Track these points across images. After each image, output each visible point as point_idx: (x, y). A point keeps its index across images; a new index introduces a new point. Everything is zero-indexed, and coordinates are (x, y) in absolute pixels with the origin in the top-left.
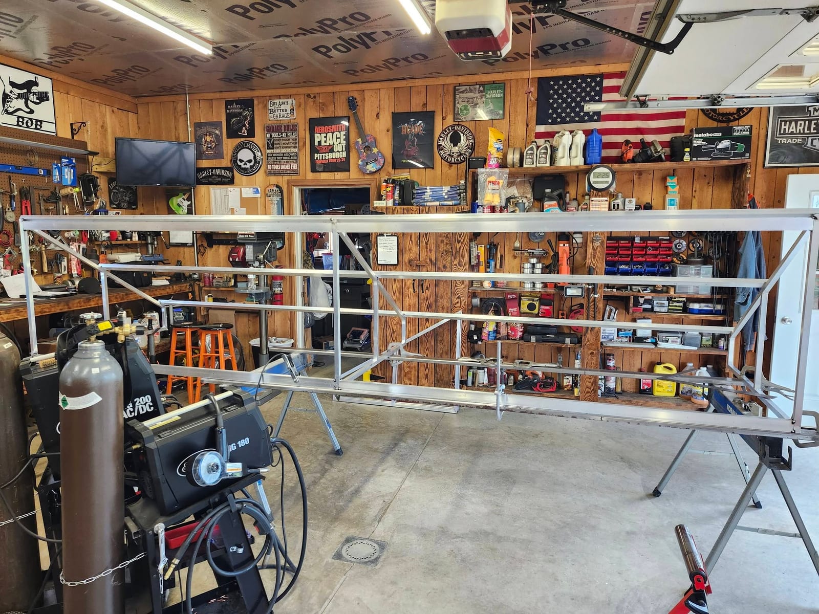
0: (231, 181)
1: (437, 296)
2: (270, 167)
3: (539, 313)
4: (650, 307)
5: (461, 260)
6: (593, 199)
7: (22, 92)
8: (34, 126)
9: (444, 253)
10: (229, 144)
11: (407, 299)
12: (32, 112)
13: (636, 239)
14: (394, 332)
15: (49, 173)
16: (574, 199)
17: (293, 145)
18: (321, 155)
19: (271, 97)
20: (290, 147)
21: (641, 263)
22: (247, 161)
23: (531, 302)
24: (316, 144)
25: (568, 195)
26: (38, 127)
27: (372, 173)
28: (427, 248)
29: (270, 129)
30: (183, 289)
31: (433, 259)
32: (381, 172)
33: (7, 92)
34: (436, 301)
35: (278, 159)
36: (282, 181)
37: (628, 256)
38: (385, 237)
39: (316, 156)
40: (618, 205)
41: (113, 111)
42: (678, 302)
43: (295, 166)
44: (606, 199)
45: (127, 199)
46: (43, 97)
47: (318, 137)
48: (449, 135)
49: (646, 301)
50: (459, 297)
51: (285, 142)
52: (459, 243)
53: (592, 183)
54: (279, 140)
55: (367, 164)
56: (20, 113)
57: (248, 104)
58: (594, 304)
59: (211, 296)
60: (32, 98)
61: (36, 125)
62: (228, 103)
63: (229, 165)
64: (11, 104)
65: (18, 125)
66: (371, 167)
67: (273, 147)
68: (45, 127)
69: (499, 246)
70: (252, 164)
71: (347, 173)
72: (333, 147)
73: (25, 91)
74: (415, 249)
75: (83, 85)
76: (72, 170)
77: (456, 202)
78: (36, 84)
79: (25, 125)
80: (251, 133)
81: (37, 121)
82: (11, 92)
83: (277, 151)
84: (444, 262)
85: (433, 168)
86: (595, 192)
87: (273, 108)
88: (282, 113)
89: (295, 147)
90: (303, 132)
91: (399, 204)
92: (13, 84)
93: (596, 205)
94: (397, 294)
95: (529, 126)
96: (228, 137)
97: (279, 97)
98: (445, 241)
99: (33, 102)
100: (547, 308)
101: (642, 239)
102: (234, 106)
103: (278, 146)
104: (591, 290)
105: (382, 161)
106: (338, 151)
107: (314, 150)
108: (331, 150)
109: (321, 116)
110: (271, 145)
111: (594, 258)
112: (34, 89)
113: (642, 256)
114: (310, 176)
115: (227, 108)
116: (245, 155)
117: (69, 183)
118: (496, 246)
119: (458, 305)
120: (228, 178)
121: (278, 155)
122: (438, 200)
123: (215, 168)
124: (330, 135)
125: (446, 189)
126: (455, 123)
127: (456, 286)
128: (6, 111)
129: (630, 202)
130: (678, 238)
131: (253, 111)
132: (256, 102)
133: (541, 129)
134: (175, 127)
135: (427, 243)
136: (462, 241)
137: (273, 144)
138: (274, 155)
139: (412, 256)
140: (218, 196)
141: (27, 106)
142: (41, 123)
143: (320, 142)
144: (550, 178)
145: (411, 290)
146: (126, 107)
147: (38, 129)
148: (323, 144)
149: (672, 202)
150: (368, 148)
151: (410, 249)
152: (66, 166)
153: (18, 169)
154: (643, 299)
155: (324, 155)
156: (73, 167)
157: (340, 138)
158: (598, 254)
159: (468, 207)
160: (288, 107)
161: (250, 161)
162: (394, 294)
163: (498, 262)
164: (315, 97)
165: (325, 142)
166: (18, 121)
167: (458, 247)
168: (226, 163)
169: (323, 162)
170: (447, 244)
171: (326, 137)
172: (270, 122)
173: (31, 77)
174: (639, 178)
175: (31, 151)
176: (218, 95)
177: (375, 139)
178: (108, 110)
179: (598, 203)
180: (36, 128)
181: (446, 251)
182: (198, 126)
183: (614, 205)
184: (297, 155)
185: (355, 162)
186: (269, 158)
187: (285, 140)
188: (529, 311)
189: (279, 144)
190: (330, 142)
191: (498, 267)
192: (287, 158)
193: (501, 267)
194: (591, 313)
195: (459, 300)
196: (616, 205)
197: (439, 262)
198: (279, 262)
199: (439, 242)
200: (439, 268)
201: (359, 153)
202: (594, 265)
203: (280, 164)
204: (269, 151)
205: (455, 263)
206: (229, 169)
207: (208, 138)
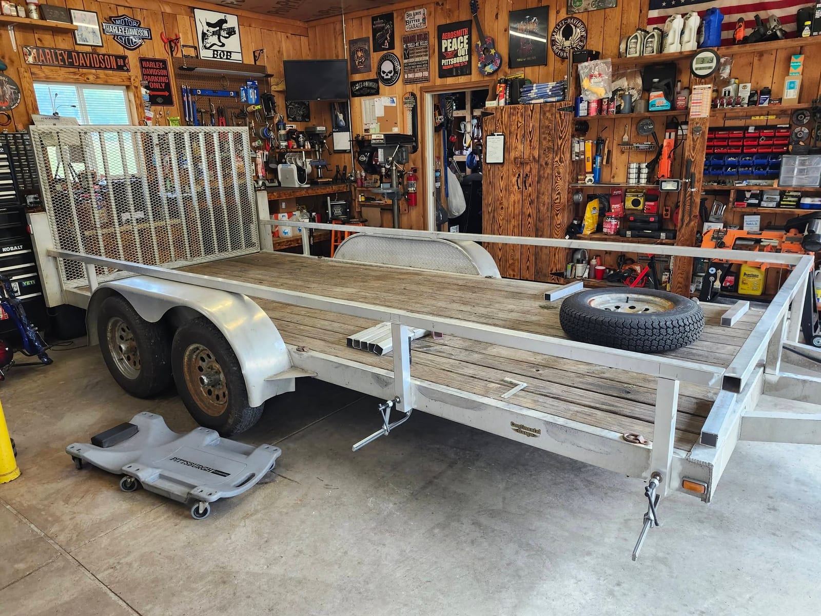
0: (377, 92)
1: (539, 192)
2: (406, 76)
3: (643, 209)
4: (757, 202)
5: (562, 156)
6: (696, 87)
7: (215, 29)
8: (225, 57)
9: (547, 150)
10: (375, 57)
11: (512, 195)
12: (223, 45)
13: (750, 128)
14: (500, 227)
15: (238, 94)
16: (685, 88)
17: (425, 53)
18: (447, 60)
19: (408, 9)
20: (422, 56)
21: (751, 155)
22: (388, 72)
23: (636, 198)
24: (443, 50)
25: (679, 84)
26: (229, 57)
27: (490, 74)
28: (531, 146)
29: (407, 40)
30: (341, 189)
31: (537, 156)
32: (499, 72)
33: (205, 31)
34: (538, 197)
35: (411, 68)
36: (415, 88)
37: (737, 147)
38: (496, 136)
39: (443, 62)
40: (729, 92)
41: (287, 37)
42: (792, 196)
43: (426, 74)
44: (710, 86)
45: (302, 113)
46: (231, 32)
47: (445, 44)
48: (562, 29)
49: (753, 196)
50: (559, 194)
51: (418, 51)
52: (560, 140)
53: (694, 69)
54: (413, 50)
55: (485, 66)
56: (215, 47)
57: (389, 18)
58: (691, 199)
59: (363, 196)
60: (223, 33)
61: (227, 55)
62: (374, 19)
63: (375, 77)
64: (208, 41)
65: (214, 57)
66: (489, 69)
67: (409, 57)
68: (234, 56)
69: (607, 142)
70: (392, 74)
71: (469, 76)
72: (457, 52)
73: (218, 28)
74: (520, 147)
75: (262, 17)
76: (255, 91)
77: (559, 98)
78: (226, 22)
79: (219, 57)
80: (392, 46)
81: (227, 52)
82: (208, 31)
83: (411, 60)
84: (546, 159)
85: (546, 65)
86: (698, 79)
87: (408, 19)
88: (416, 23)
89: (426, 55)
90: (433, 40)
91: (509, 104)
92: (209, 24)
93: (698, 94)
94: (504, 191)
95: (643, 12)
96: (374, 52)
97: (413, 8)
98: (548, 138)
99: (224, 37)
100: (652, 203)
101: (757, 128)
102: (379, 21)
103: (412, 55)
104: (688, 184)
105: (498, 62)
106: (462, 56)
107: (442, 56)
108: (455, 54)
109: (448, 22)
110: (407, 55)
111: (693, 151)
112: (225, 26)
113: (755, 146)
114: (439, 81)
115: (373, 24)
116: (387, 66)
117: (254, 102)
118: (603, 142)
119: (558, 201)
120: (374, 89)
121: (413, 64)
122: (541, 97)
123: (365, 81)
124: (455, 40)
125: (551, 84)
126: (568, 16)
127: (556, 182)
128: (205, 46)
129: (745, 87)
130: (799, 126)
131: (393, 24)
132: (395, 15)
133: (654, 14)
134: (336, 46)
135: (530, 141)
136: (563, 137)
137: (408, 54)
138: (409, 64)
139: (518, 154)
140: (368, 106)
141: (220, 41)
142: (231, 54)
143: (446, 48)
144: (662, 67)
145: (516, 187)
146: (298, 32)
147: (229, 59)
148: (449, 49)
149: (792, 85)
150: (486, 50)
151: (516, 147)
152: (251, 88)
153: (215, 93)
154: (750, 193)
155: (449, 60)
156: (256, 88)
157: (463, 42)
158: (698, 146)
159: (571, 103)
160: (420, 17)
161: (390, 72)
162: (501, 191)
163: (605, 157)
164: (443, 4)
165: (451, 47)
166: (214, 54)
167: (559, 144)
168: (373, 75)
169: (449, 67)
170: (549, 141)
171: (451, 43)
172: (406, 33)
173: (221, 16)
174: (759, 60)
175: (223, 77)
176: (366, 13)
177: (493, 40)
178: (282, 36)
179: (700, 91)
180: (227, 59)
181: (548, 148)
182: (352, 43)
183: (725, 92)
184: (428, 62)
185: (476, 64)
186: (406, 68)
187: (417, 49)
188: (634, 208)
189: (413, 53)
190: (454, 47)
191: (604, 163)
192: (420, 66)
193: (607, 162)
194: (687, 207)
195: (559, 196)
196: (727, 92)
197: (541, 160)
198: (414, 164)
199: (542, 139)
200: (541, 165)
201: (479, 55)
202: (693, 157)
203: (414, 72)
204: (406, 61)
205: (556, 160)
206: (376, 81)
207: (360, 54)
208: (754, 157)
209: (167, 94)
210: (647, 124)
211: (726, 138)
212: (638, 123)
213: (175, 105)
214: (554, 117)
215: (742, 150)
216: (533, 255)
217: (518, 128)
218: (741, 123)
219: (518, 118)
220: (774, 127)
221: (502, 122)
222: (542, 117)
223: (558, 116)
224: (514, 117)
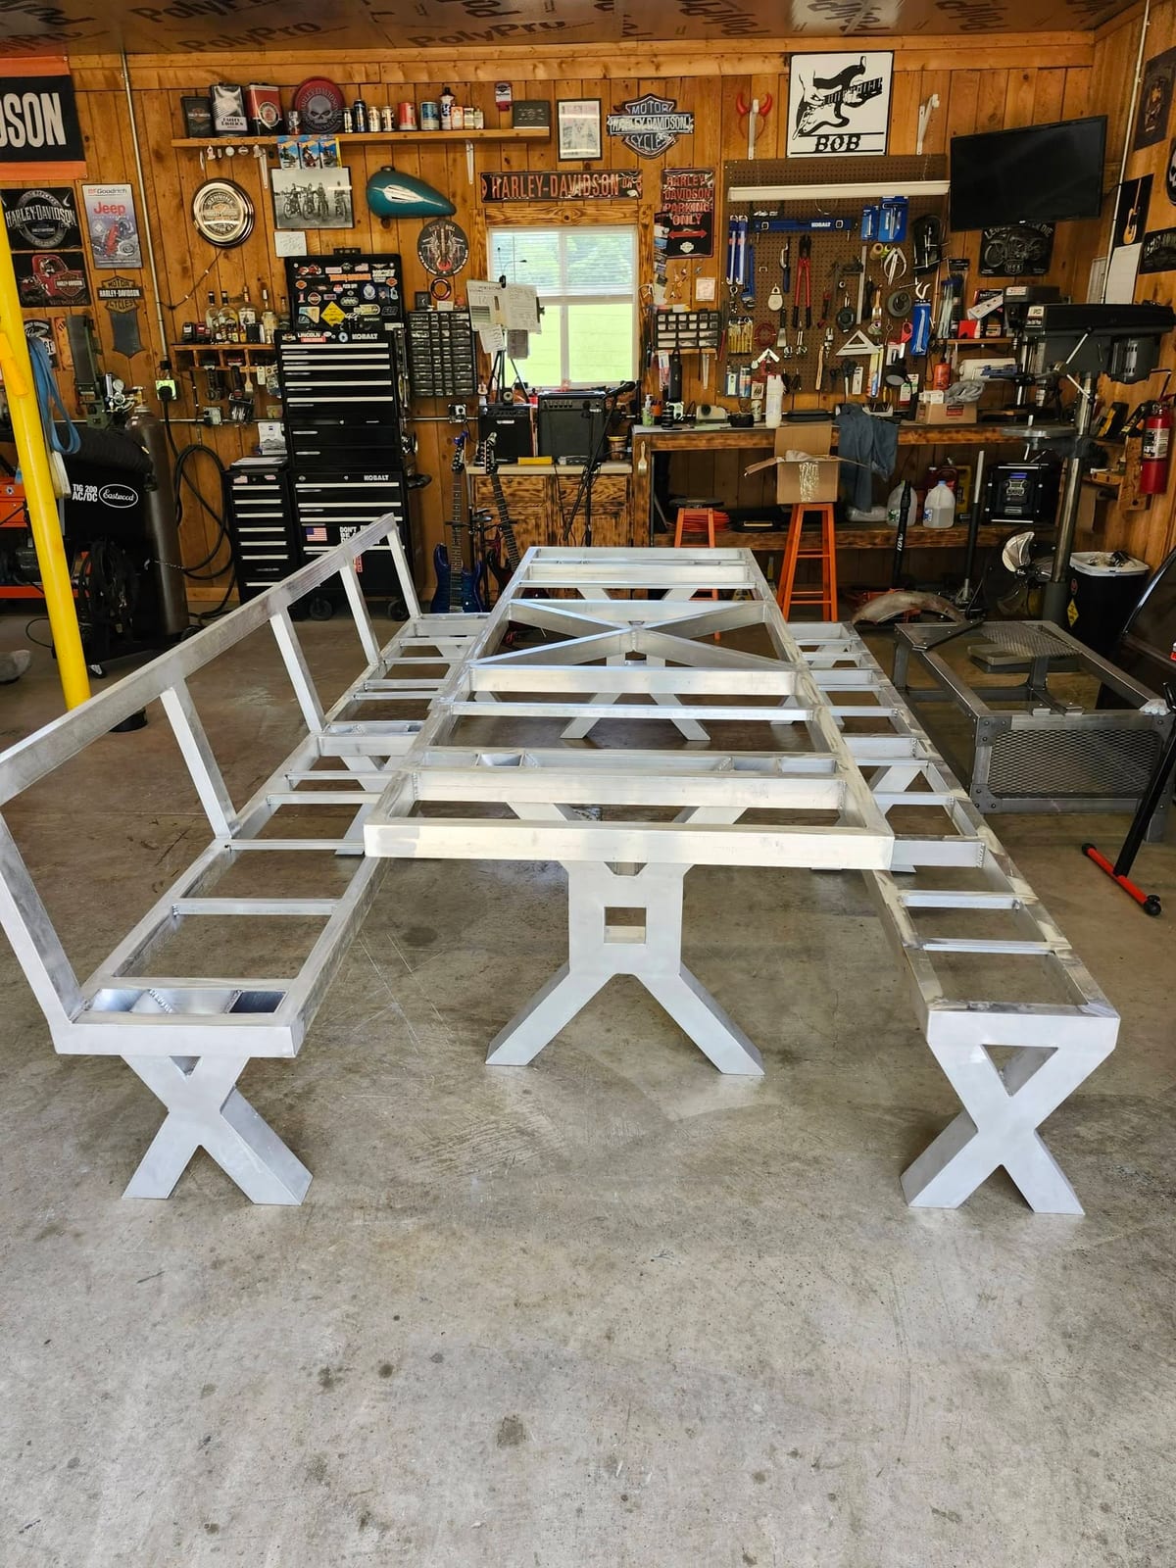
7: (832, 91)
12: (845, 122)
15: (854, 224)
26: (852, 146)
33: (808, 99)
41: (1026, 77)
45: (1025, 254)
56: (823, 130)
60: (848, 96)
61: (850, 142)
64: (810, 119)
73: (839, 88)
76: (899, 214)
78: (860, 69)
82: (814, 97)
92: (819, 83)
99: (851, 104)
112: (856, 80)
117: (890, 237)
128: (801, 131)
141: (838, 115)
142: (859, 139)
146: (1067, 59)
152: (890, 207)
156: (901, 208)
178: (1014, 79)
180: (848, 150)
182: (1150, 66)
207: (1156, 95)
209: (702, 234)
213: (716, 256)
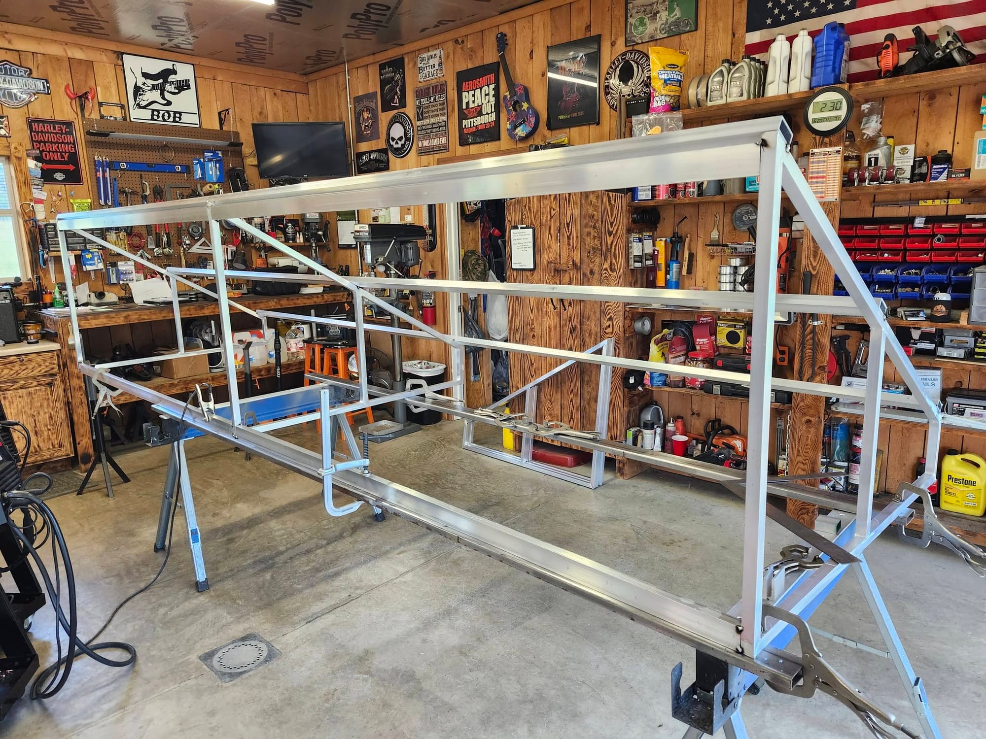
0: (386, 167)
1: (582, 316)
2: (420, 145)
3: (743, 347)
4: (931, 346)
5: (614, 261)
6: (815, 150)
7: (156, 82)
8: (171, 119)
9: (592, 252)
10: (385, 118)
11: (546, 318)
12: (169, 103)
13: (917, 220)
14: (532, 364)
15: (188, 169)
17: (442, 112)
18: (469, 121)
19: (421, 50)
20: (438, 115)
21: (920, 265)
22: (398, 139)
23: (733, 329)
24: (464, 107)
26: (177, 119)
27: (522, 139)
28: (569, 245)
29: (421, 93)
30: (338, 298)
31: (578, 261)
32: (536, 136)
33: (139, 84)
34: (582, 323)
35: (427, 132)
36: (432, 161)
37: (895, 251)
38: (519, 230)
39: (465, 122)
40: (876, 159)
41: (275, 94)
43: (444, 140)
44: (838, 148)
46: (182, 86)
47: (466, 97)
48: (618, 69)
49: (925, 337)
50: (610, 319)
51: (433, 109)
52: (610, 236)
53: (810, 121)
54: (427, 107)
55: (515, 127)
56: (154, 106)
57: (398, 64)
58: (813, 338)
60: (168, 87)
61: (175, 117)
62: (382, 67)
63: (384, 146)
64: (144, 98)
65: (152, 119)
66: (521, 131)
67: (422, 116)
68: (185, 118)
69: (688, 240)
70: (403, 142)
71: (498, 142)
72: (482, 109)
73: (161, 81)
74: (555, 246)
75: (232, 67)
76: (218, 165)
78: (174, 72)
79: (161, 119)
80: (403, 104)
81: (175, 113)
82: (144, 84)
83: (426, 122)
84: (591, 266)
85: (598, 124)
86: (818, 137)
87: (422, 65)
88: (431, 70)
89: (443, 114)
90: (452, 93)
92: (146, 75)
93: (818, 162)
94: (535, 311)
95: (736, 36)
96: (382, 112)
97: (427, 49)
98: (592, 233)
99: (171, 93)
101: (929, 220)
102: (387, 70)
103: (427, 115)
105: (533, 120)
106: (487, 114)
107: (462, 116)
108: (479, 112)
109: (470, 66)
110: (419, 115)
111: (815, 257)
112: (172, 78)
113: (926, 251)
114: (460, 151)
115: (381, 74)
116: (397, 131)
117: (215, 179)
118: (682, 240)
119: (609, 330)
120: (384, 162)
121: (428, 127)
123: (372, 151)
124: (478, 91)
126: (628, 49)
128: (138, 105)
129: (904, 151)
131: (404, 73)
132: (406, 60)
133: (755, 37)
134: (339, 106)
135: (569, 238)
136: (614, 232)
137: (422, 114)
138: (424, 128)
139: (552, 257)
141: (164, 98)
142: (181, 115)
143: (468, 103)
145: (551, 306)
146: (293, 87)
147: (177, 122)
148: (471, 105)
150: (516, 104)
151: (549, 247)
152: (210, 160)
153: (150, 167)
154: (919, 332)
155: (472, 120)
156: (219, 161)
157: (488, 94)
160: (435, 61)
161: (400, 139)
162: (532, 311)
163: (685, 263)
164: (463, 42)
165: (474, 102)
166: (153, 115)
167: (609, 242)
168: (381, 144)
169: (472, 130)
170: (595, 237)
171: (474, 96)
172: (420, 85)
173: (168, 65)
174: (930, 105)
175: (165, 147)
176: (371, 59)
177: (526, 90)
178: (269, 94)
179: (822, 158)
180: (174, 121)
181: (594, 249)
182: (357, 100)
183: (870, 159)
184: (446, 124)
185: (505, 125)
186: (420, 133)
187: (434, 106)
188: (730, 345)
189: (428, 112)
190: (478, 102)
191: (684, 272)
192: (437, 130)
193: (689, 271)
194: (808, 352)
195: (610, 322)
196: (873, 160)
197: (584, 266)
198: (432, 267)
199: (584, 236)
200: (585, 275)
201: (508, 111)
202: (814, 268)
203: (430, 138)
204: (420, 123)
205: (605, 267)
206: (384, 151)
207: (366, 115)
208: (924, 270)
209: (71, 167)
210: (747, 213)
211: (876, 236)
212: (734, 211)
213: (85, 183)
214: (600, 202)
215: (904, 256)
216: (577, 409)
217: (551, 218)
218: (902, 212)
219: (551, 202)
220: (959, 219)
221: (530, 209)
222: (583, 201)
223: (606, 199)
224: (546, 202)
